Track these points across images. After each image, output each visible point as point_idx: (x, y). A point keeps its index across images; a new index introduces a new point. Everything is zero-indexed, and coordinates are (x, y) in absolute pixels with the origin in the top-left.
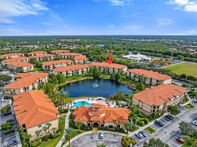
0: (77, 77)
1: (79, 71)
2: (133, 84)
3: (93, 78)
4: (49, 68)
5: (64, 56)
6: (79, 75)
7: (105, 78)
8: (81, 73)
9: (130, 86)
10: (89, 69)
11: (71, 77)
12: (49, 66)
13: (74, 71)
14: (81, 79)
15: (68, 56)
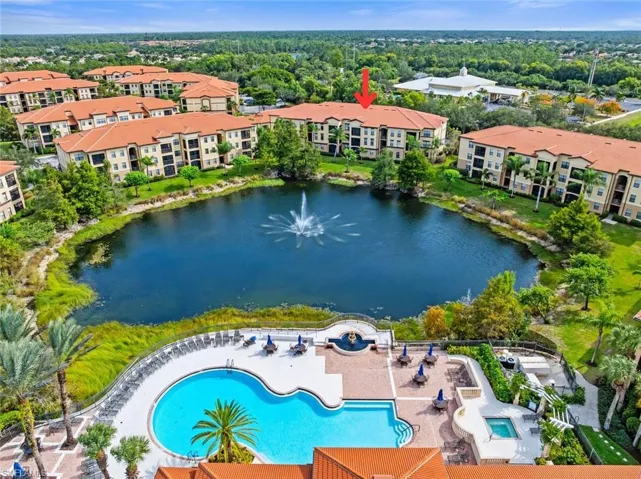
0: (190, 178)
1: (203, 146)
2: (507, 213)
3: (281, 182)
4: (49, 138)
5: (142, 86)
6: (205, 166)
7: (342, 181)
8: (216, 156)
9: (494, 221)
10: (253, 134)
11: (156, 179)
12: (46, 128)
13: (175, 148)
14: (217, 191)
15: (156, 86)
